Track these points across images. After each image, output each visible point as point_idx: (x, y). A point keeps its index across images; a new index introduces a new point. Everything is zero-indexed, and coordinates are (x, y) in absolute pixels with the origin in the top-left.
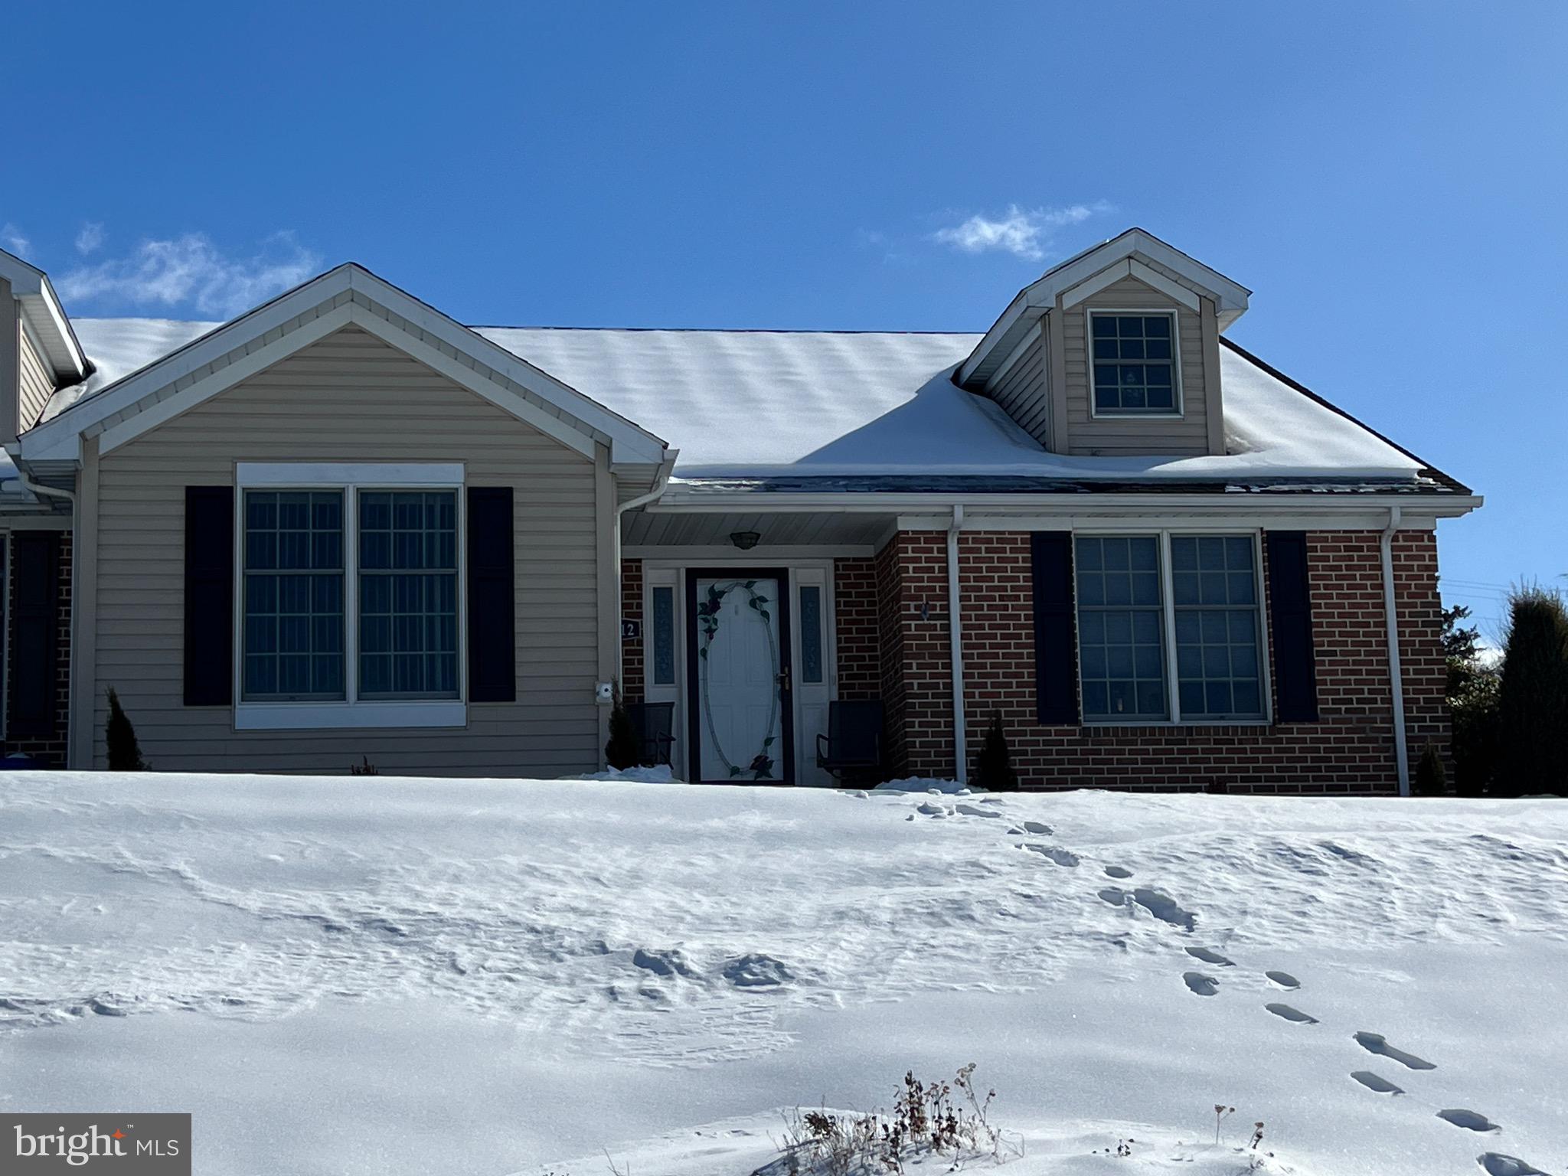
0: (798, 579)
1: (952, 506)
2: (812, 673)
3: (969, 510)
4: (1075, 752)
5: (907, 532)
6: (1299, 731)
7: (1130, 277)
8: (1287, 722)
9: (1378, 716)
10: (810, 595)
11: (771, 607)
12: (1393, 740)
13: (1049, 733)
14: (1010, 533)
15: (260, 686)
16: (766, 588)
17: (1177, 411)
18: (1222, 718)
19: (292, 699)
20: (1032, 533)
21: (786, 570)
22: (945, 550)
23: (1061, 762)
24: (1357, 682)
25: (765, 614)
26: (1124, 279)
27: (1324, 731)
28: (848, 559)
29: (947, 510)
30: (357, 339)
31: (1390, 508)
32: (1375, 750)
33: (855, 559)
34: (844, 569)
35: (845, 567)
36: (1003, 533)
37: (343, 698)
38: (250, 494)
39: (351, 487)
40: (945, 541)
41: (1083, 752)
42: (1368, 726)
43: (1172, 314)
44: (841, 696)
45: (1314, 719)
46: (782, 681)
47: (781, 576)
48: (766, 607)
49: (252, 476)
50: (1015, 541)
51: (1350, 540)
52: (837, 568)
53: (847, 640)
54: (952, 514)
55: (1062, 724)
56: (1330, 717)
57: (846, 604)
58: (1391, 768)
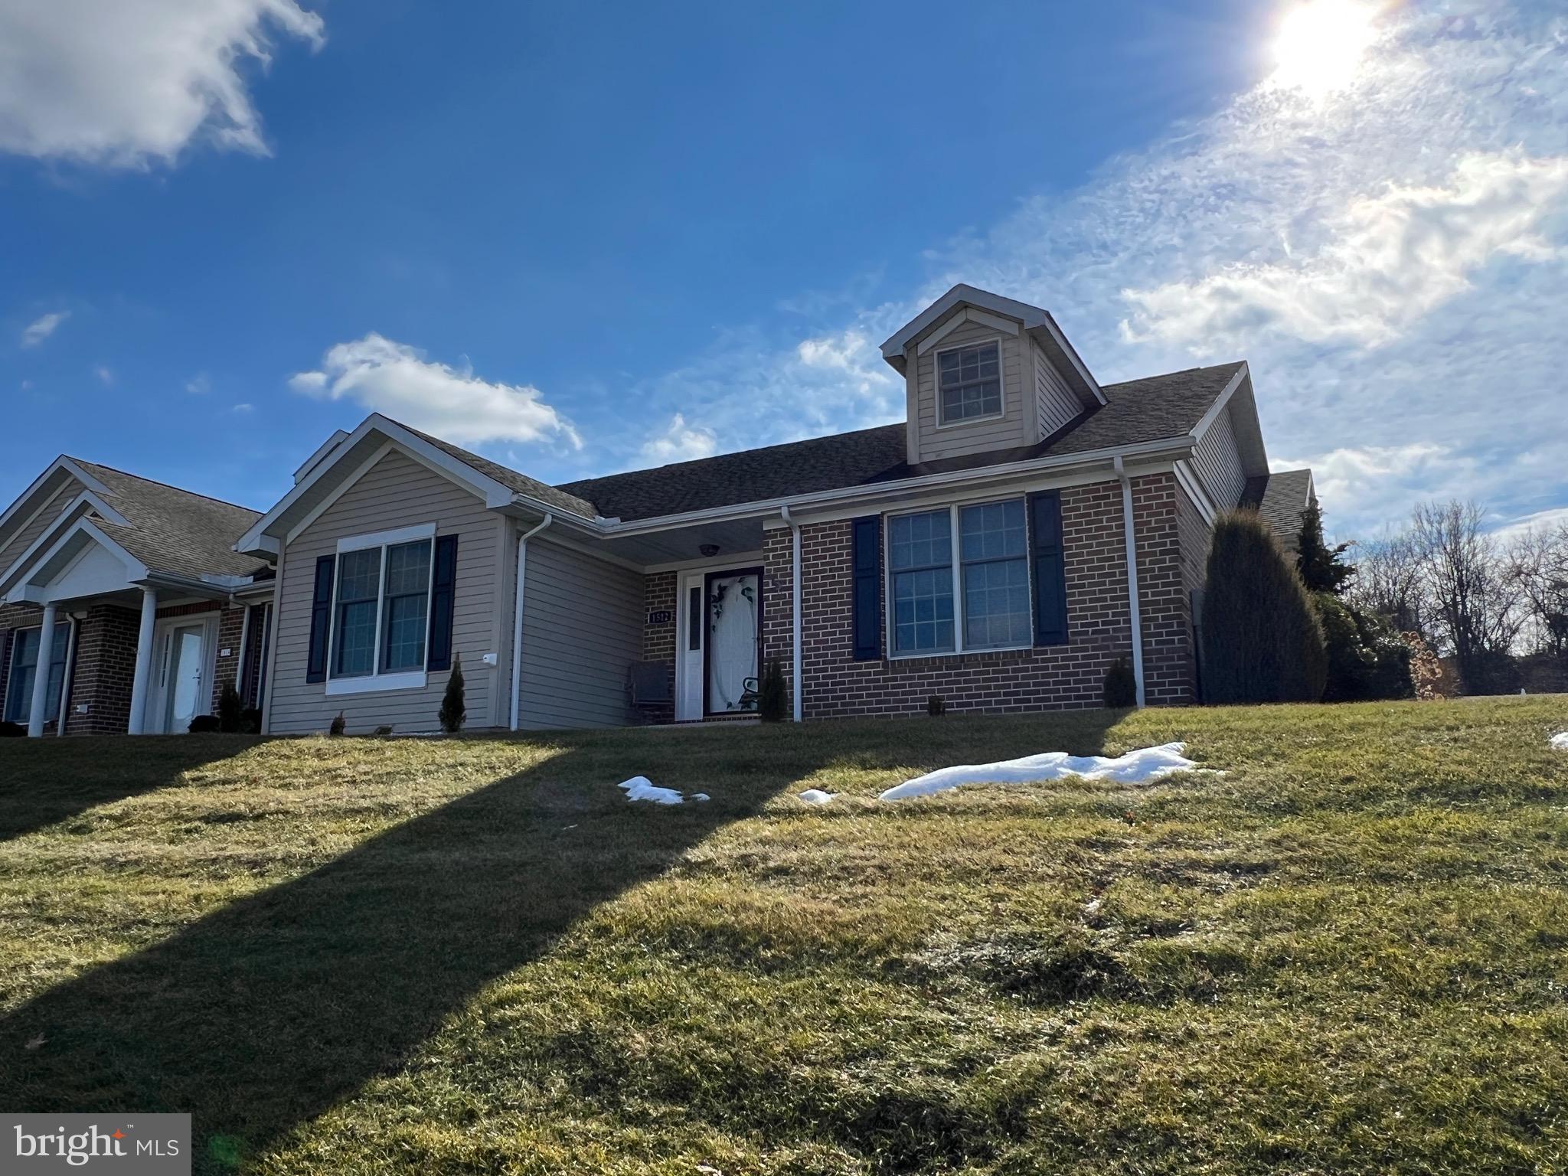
1: (780, 508)
3: (795, 508)
4: (878, 680)
5: (769, 531)
7: (967, 320)
8: (1044, 645)
9: (1119, 635)
11: (754, 594)
12: (1132, 653)
13: (860, 667)
14: (839, 521)
17: (1000, 414)
20: (852, 519)
21: (762, 568)
22: (792, 540)
23: (868, 688)
24: (1102, 607)
25: (750, 600)
26: (962, 324)
27: (1073, 651)
30: (397, 456)
31: (1112, 459)
36: (833, 522)
37: (372, 673)
39: (384, 546)
40: (793, 533)
41: (885, 680)
42: (1111, 643)
43: (997, 341)
45: (1067, 643)
47: (758, 571)
48: (751, 594)
50: (841, 527)
51: (1098, 490)
55: (870, 659)
56: (1079, 638)
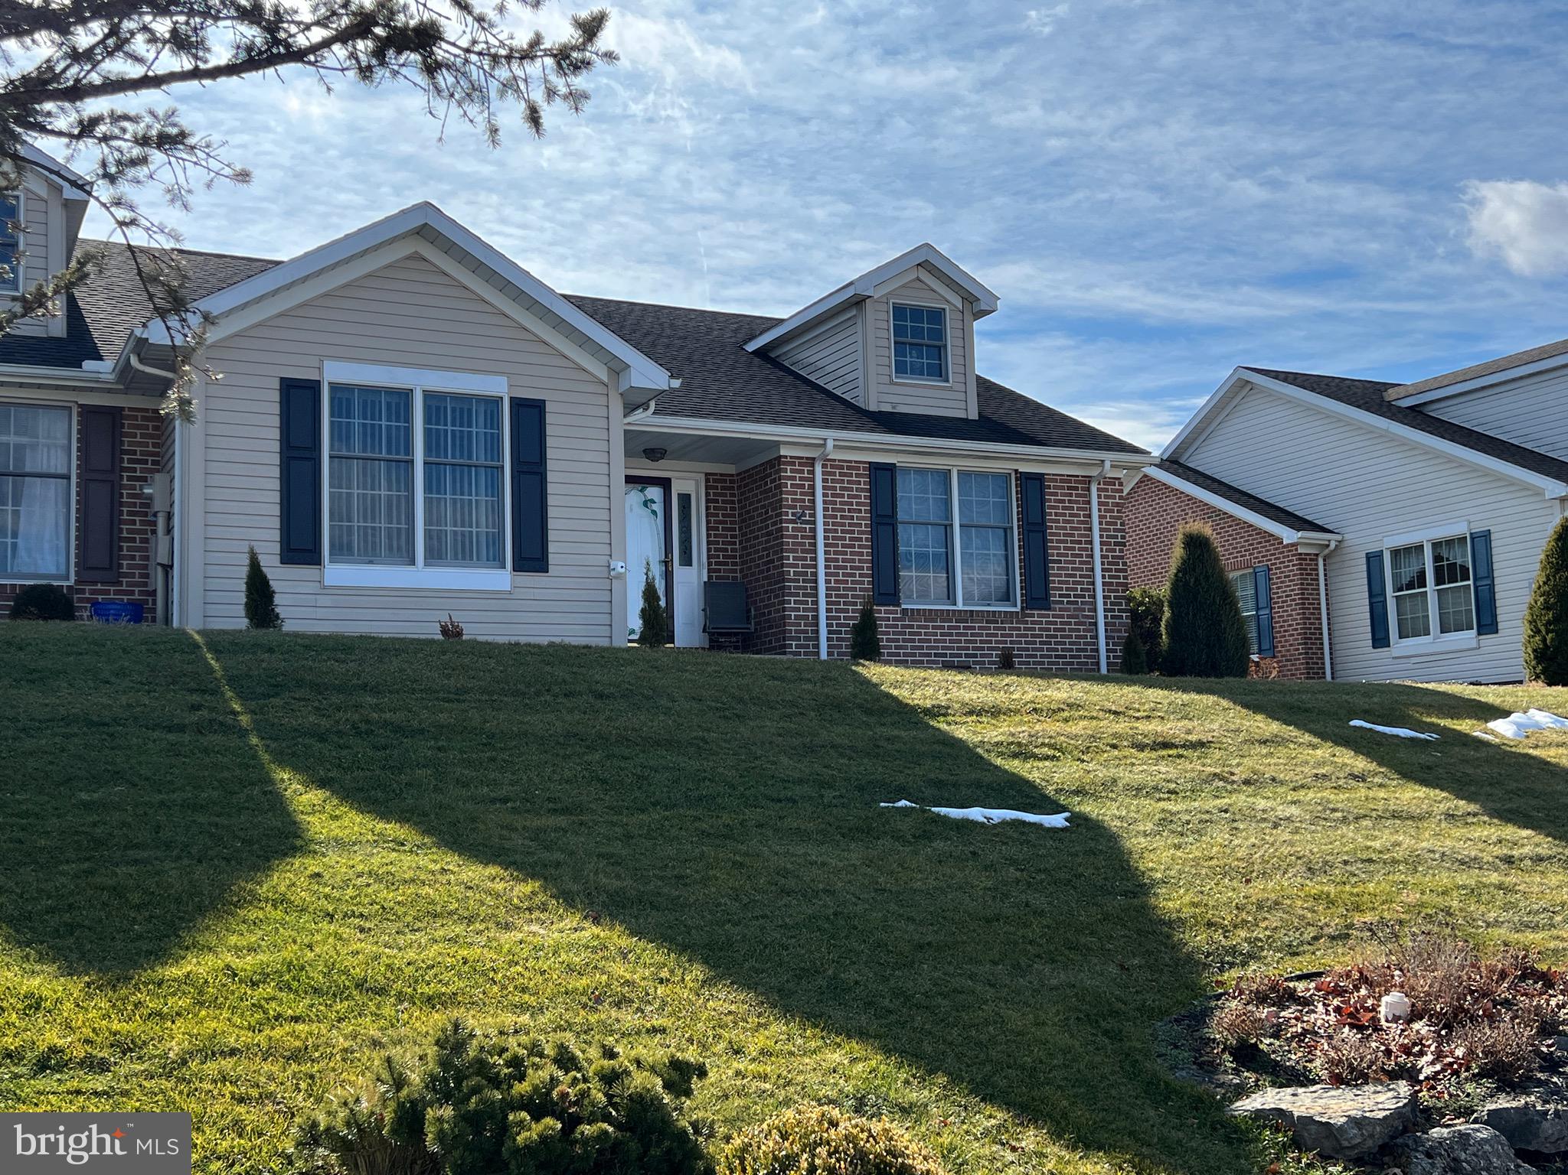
0: (676, 489)
1: (825, 440)
2: (686, 560)
3: (837, 443)
5: (786, 457)
6: (1039, 616)
7: (918, 279)
8: (1031, 609)
9: (1087, 607)
10: (685, 499)
11: (658, 507)
12: (1095, 624)
13: (880, 612)
14: (856, 462)
15: (343, 551)
16: (654, 493)
17: (947, 381)
18: (989, 605)
19: (371, 562)
20: (870, 463)
21: (668, 480)
22: (813, 472)
25: (654, 512)
26: (913, 280)
27: (1054, 616)
28: (716, 474)
29: (822, 442)
30: (423, 265)
31: (1103, 461)
32: (1084, 630)
33: (721, 475)
34: (712, 481)
35: (715, 481)
36: (850, 462)
37: (412, 562)
38: (335, 388)
39: (418, 388)
40: (813, 465)
41: (903, 627)
42: (1080, 613)
43: (944, 309)
44: (710, 577)
45: (1049, 609)
46: (666, 563)
47: (665, 484)
48: (655, 507)
49: (335, 372)
50: (858, 468)
51: (1071, 482)
52: (707, 480)
53: (716, 536)
54: (824, 445)
55: (889, 605)
56: (1057, 606)
57: (715, 508)
58: (1094, 644)
